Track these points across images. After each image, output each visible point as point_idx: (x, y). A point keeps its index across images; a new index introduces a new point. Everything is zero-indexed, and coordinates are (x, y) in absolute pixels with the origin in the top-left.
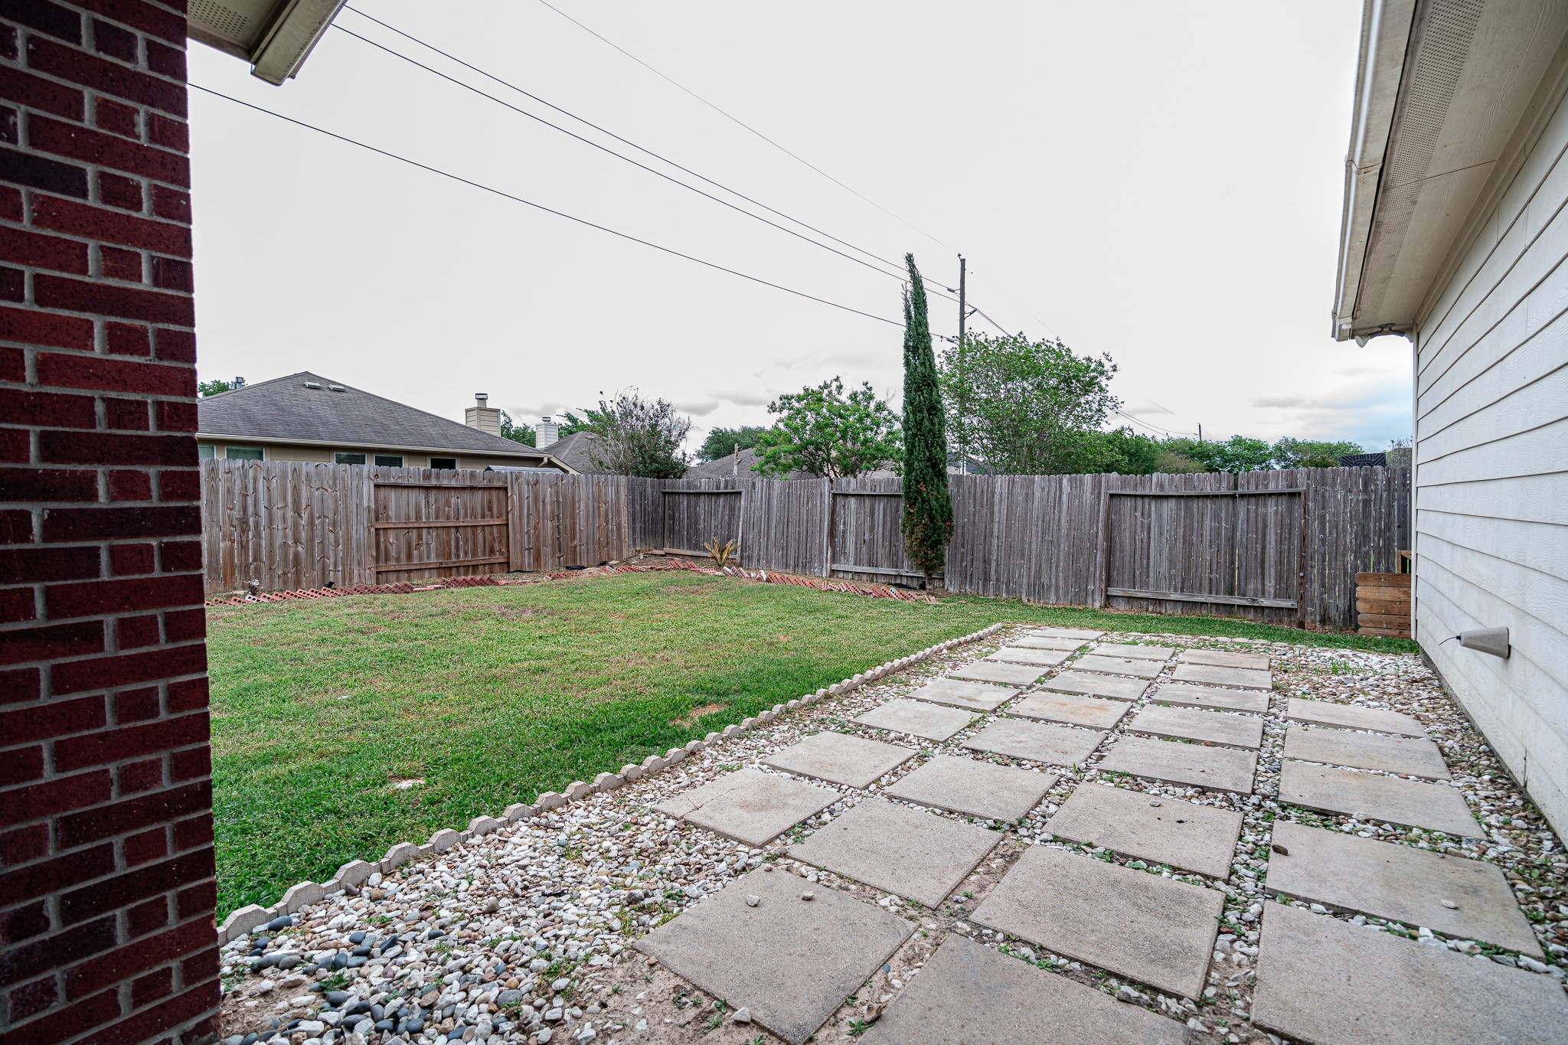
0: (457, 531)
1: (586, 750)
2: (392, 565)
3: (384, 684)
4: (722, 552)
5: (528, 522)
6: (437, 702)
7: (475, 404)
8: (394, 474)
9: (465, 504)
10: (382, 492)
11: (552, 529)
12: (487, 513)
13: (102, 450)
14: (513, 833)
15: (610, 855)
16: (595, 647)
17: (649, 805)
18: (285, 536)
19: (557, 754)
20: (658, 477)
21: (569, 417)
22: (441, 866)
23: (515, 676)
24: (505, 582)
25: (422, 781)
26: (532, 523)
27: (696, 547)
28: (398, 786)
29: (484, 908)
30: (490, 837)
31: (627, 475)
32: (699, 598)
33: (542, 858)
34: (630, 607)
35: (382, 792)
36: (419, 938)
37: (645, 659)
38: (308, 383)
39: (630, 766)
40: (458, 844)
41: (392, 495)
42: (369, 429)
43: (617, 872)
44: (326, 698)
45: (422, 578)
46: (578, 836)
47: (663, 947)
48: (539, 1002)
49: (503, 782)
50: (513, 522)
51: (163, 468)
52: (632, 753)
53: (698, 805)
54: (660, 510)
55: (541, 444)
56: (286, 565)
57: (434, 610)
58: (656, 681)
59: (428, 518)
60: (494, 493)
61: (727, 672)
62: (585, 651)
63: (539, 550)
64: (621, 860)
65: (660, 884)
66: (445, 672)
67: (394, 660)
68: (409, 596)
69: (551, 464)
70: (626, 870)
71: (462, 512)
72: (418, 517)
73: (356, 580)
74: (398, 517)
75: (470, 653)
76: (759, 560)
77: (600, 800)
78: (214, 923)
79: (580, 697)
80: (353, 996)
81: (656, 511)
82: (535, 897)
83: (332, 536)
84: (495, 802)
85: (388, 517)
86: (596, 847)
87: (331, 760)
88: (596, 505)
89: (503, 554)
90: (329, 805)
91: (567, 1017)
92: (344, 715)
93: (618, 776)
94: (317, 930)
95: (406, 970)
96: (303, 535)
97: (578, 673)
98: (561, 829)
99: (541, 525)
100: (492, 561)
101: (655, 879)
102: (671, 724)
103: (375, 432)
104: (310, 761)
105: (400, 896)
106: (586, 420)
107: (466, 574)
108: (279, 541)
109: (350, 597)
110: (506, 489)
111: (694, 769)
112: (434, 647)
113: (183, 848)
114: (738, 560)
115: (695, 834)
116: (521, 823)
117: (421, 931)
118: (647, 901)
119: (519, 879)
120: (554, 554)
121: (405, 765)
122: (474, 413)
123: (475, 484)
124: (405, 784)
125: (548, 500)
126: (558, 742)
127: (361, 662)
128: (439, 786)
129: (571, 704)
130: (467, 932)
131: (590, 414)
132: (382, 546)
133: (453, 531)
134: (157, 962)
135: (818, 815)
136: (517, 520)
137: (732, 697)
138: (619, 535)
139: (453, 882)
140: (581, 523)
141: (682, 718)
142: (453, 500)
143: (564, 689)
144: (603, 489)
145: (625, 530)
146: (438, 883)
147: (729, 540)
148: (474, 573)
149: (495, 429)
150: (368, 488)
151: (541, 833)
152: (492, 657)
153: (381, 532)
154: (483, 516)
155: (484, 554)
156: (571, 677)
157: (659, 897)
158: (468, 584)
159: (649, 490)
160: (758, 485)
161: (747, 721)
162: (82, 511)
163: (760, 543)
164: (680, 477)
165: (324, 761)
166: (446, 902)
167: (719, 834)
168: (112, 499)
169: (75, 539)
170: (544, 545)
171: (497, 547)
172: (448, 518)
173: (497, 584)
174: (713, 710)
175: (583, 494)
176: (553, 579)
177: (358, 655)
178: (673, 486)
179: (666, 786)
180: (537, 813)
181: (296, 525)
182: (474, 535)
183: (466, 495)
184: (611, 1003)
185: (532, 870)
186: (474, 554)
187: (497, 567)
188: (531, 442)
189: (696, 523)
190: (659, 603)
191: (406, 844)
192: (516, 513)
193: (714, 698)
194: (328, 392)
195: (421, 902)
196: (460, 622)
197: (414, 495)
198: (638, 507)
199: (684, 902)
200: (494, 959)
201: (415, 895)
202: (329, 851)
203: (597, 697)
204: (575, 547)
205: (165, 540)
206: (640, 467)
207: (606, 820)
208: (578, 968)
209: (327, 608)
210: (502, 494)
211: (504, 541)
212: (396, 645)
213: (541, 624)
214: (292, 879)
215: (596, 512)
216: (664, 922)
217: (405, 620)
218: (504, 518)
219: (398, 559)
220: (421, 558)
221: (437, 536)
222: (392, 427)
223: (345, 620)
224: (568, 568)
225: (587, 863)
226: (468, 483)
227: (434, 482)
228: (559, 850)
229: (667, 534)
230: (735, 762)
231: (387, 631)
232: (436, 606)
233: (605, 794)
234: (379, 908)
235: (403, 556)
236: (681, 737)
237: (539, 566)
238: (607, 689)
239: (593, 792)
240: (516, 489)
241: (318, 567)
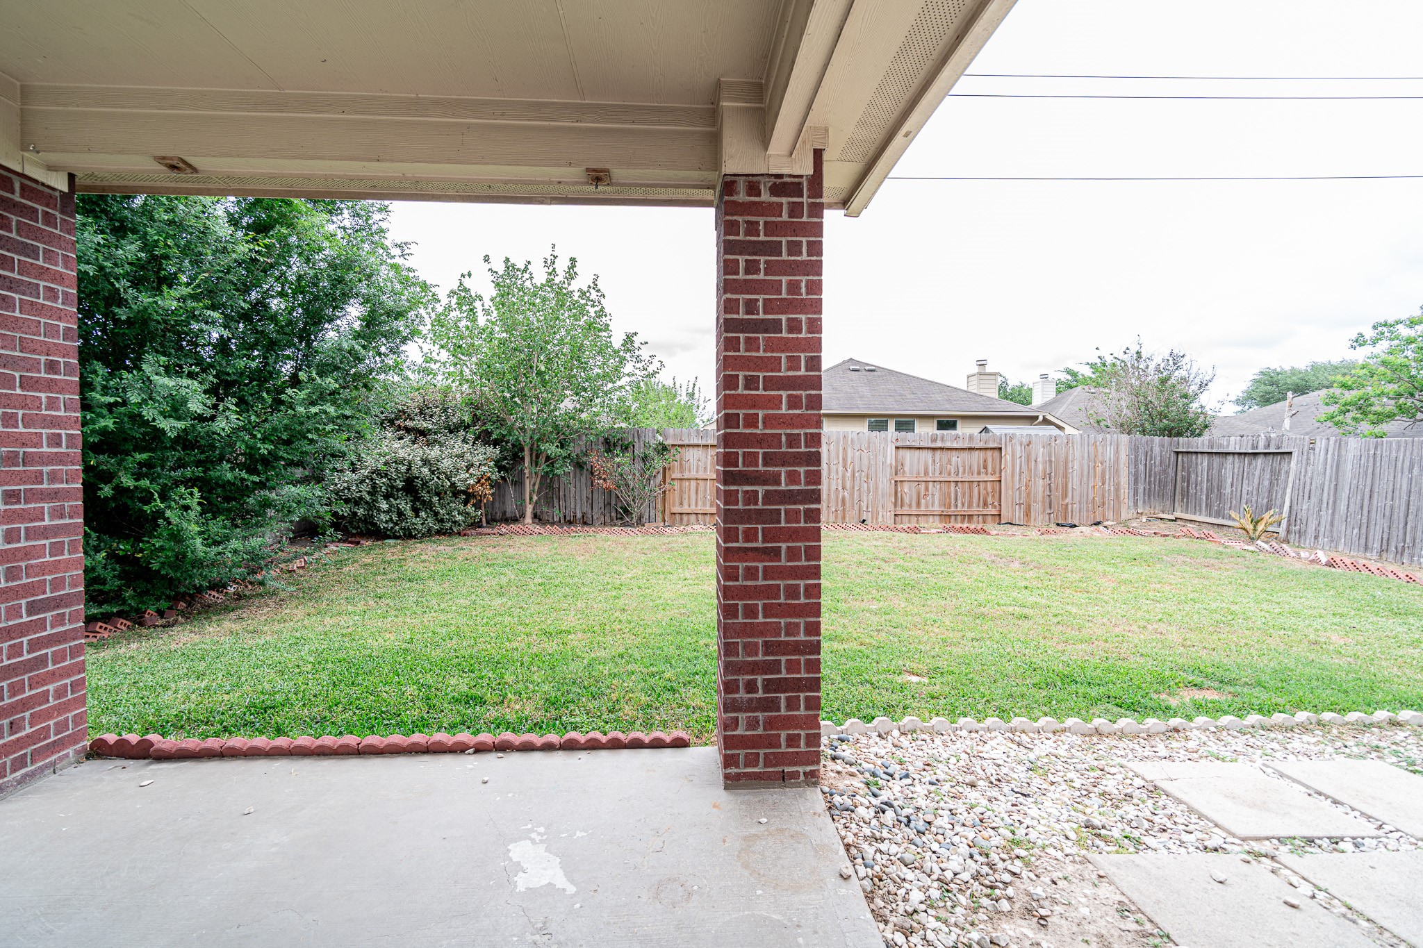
0: (957, 486)
1: (1060, 695)
2: (906, 510)
3: (899, 603)
4: (1256, 523)
5: (1020, 479)
6: (937, 625)
7: (976, 370)
8: (908, 438)
9: (964, 463)
10: (901, 452)
11: (1044, 486)
12: (982, 470)
13: (784, 460)
14: (991, 739)
15: (1073, 784)
16: (1079, 606)
17: (1119, 760)
18: (837, 485)
19: (1033, 691)
20: (1170, 436)
21: (1068, 371)
22: (938, 741)
23: (1000, 617)
24: (995, 532)
25: (926, 680)
26: (1024, 481)
27: (1218, 514)
28: (909, 678)
29: (967, 781)
30: (973, 735)
31: (1129, 434)
32: (1214, 574)
33: (1014, 765)
34: (1123, 572)
35: (899, 679)
36: (923, 780)
37: (1135, 628)
38: (851, 367)
39: (1102, 720)
40: (950, 731)
41: (908, 453)
42: (891, 399)
43: (1078, 800)
44: (863, 605)
45: (927, 522)
46: (1046, 760)
47: (1114, 869)
48: (1005, 856)
49: (985, 699)
50: (1006, 479)
51: (807, 468)
52: (1107, 710)
53: (1173, 777)
54: (1171, 471)
55: (1037, 400)
56: (837, 505)
57: (936, 551)
58: (1143, 651)
59: (934, 474)
60: (989, 453)
61: (1239, 661)
62: (1069, 607)
63: (1029, 506)
64: (1084, 793)
65: (1119, 824)
66: (944, 602)
67: (908, 586)
68: (918, 536)
69: (1046, 422)
70: (1087, 801)
71: (961, 469)
72: (926, 473)
73: (880, 520)
74: (911, 473)
75: (963, 590)
76: (1316, 537)
77: (1070, 740)
78: (820, 719)
79: (1060, 647)
80: (885, 795)
81: (1165, 472)
82: (1006, 790)
83: (866, 485)
84: (979, 712)
85: (904, 472)
86: (1061, 774)
87: (867, 648)
88: (1092, 464)
89: (995, 507)
90: (867, 678)
91: (1023, 875)
92: (874, 620)
93: (1089, 726)
94: (863, 750)
95: (914, 796)
96: (848, 484)
97: (1060, 627)
98: (1031, 749)
99: (1032, 483)
100: (985, 513)
101: (1115, 819)
102: (1155, 696)
103: (896, 401)
104: (854, 645)
105: (911, 750)
106: (1087, 372)
107: (963, 522)
108: (833, 487)
109: (876, 532)
110: (1001, 449)
111: (1175, 744)
112: (935, 581)
113: (808, 673)
114: (1283, 534)
115: (1162, 801)
116: (998, 733)
117: (924, 777)
118: (1103, 832)
119: (994, 773)
120: (1044, 511)
121: (914, 665)
122: (975, 378)
123: (973, 446)
124: (915, 679)
125: (1040, 459)
126: (1035, 682)
127: (884, 583)
128: (937, 687)
129: (1049, 652)
130: (953, 790)
131: (1092, 365)
132: (899, 495)
133: (953, 485)
134: (796, 729)
135: (1335, 841)
136: (1009, 477)
137: (1239, 689)
138: (1117, 496)
139: (945, 756)
140: (1074, 482)
141: (1169, 695)
142: (954, 459)
143: (1045, 638)
144: (1100, 449)
145: (1125, 491)
146: (935, 751)
147: (1268, 508)
148: (969, 522)
149: (993, 391)
150: (891, 449)
151: (1015, 747)
152: (982, 598)
153: (899, 484)
154: (979, 473)
155: (978, 506)
156: (1052, 628)
157: (1116, 833)
158: (964, 531)
159: (1157, 450)
160: (1320, 445)
161: (1254, 718)
162: (776, 491)
163: (1320, 517)
164: (1199, 435)
165: (863, 648)
166: (940, 765)
167: (1191, 810)
168: (787, 485)
169: (773, 505)
170: (1035, 502)
171: (990, 500)
172: (950, 474)
173: (989, 534)
174: (1211, 696)
175: (1077, 454)
176: (1042, 534)
177: (882, 577)
178: (1189, 445)
179: (1140, 750)
180: (1013, 731)
181: (844, 477)
182: (971, 489)
183: (965, 455)
184: (1061, 884)
185: (1005, 770)
186: (970, 505)
187: (989, 518)
188: (1026, 401)
189: (1220, 487)
190: (1160, 573)
191: (914, 718)
192: (1009, 471)
193: (1217, 685)
194: (864, 373)
195: (925, 759)
196: (956, 563)
197: (924, 454)
198: (1141, 468)
199: (1141, 848)
200: (972, 814)
201: (920, 753)
202: (868, 706)
203: (1077, 653)
204: (1067, 505)
205: (806, 506)
206: (1147, 425)
207: (1073, 757)
208: (1035, 850)
209: (862, 539)
210: (996, 453)
211: (997, 496)
212: (908, 574)
213: (1027, 576)
214: (848, 715)
215: (1092, 471)
216: (1117, 852)
217: (914, 556)
218: (998, 475)
219: (910, 506)
220: (927, 506)
221: (941, 488)
222: (908, 396)
223: (874, 550)
224: (1058, 525)
225: (1052, 783)
226: (966, 445)
227: (939, 444)
228: (1028, 764)
229: (1178, 497)
230: (1228, 754)
231: (902, 563)
232: (937, 547)
233: (1075, 737)
234: (897, 752)
235: (914, 504)
236: (1166, 711)
237: (1029, 521)
238: (1088, 648)
239: (1064, 731)
240: (1009, 449)
241: (856, 507)
